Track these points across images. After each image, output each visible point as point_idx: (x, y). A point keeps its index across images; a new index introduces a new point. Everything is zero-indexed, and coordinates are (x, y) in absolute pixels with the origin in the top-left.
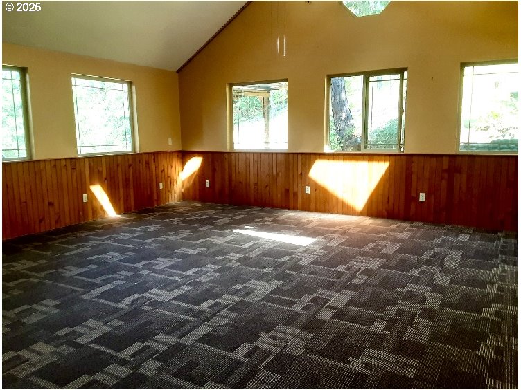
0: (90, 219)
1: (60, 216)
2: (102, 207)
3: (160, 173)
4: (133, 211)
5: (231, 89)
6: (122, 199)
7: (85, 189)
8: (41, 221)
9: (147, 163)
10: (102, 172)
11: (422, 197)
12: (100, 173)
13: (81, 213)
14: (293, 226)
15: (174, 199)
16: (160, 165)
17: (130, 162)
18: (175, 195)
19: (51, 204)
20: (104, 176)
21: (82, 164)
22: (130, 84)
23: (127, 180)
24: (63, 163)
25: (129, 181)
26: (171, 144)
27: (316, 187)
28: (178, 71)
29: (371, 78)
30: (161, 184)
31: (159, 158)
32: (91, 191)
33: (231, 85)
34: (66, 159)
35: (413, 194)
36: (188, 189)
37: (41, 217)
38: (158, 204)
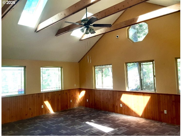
0: (44, 114)
1: (33, 113)
2: (48, 109)
3: (71, 96)
4: (60, 110)
5: (95, 68)
6: (56, 106)
7: (43, 103)
8: (26, 115)
9: (66, 93)
10: (49, 97)
11: (165, 112)
12: (48, 98)
13: (41, 112)
14: (110, 121)
15: (76, 106)
16: (71, 93)
17: (60, 93)
18: (77, 104)
19: (30, 109)
20: (50, 99)
21: (42, 95)
22: (61, 68)
23: (58, 99)
24: (35, 95)
25: (59, 100)
26: (76, 86)
27: (124, 105)
28: (79, 62)
29: (141, 64)
30: (71, 100)
31: (71, 91)
32: (45, 104)
33: (95, 66)
34: (36, 94)
35: (162, 110)
36: (81, 102)
37: (26, 114)
38: (70, 108)
